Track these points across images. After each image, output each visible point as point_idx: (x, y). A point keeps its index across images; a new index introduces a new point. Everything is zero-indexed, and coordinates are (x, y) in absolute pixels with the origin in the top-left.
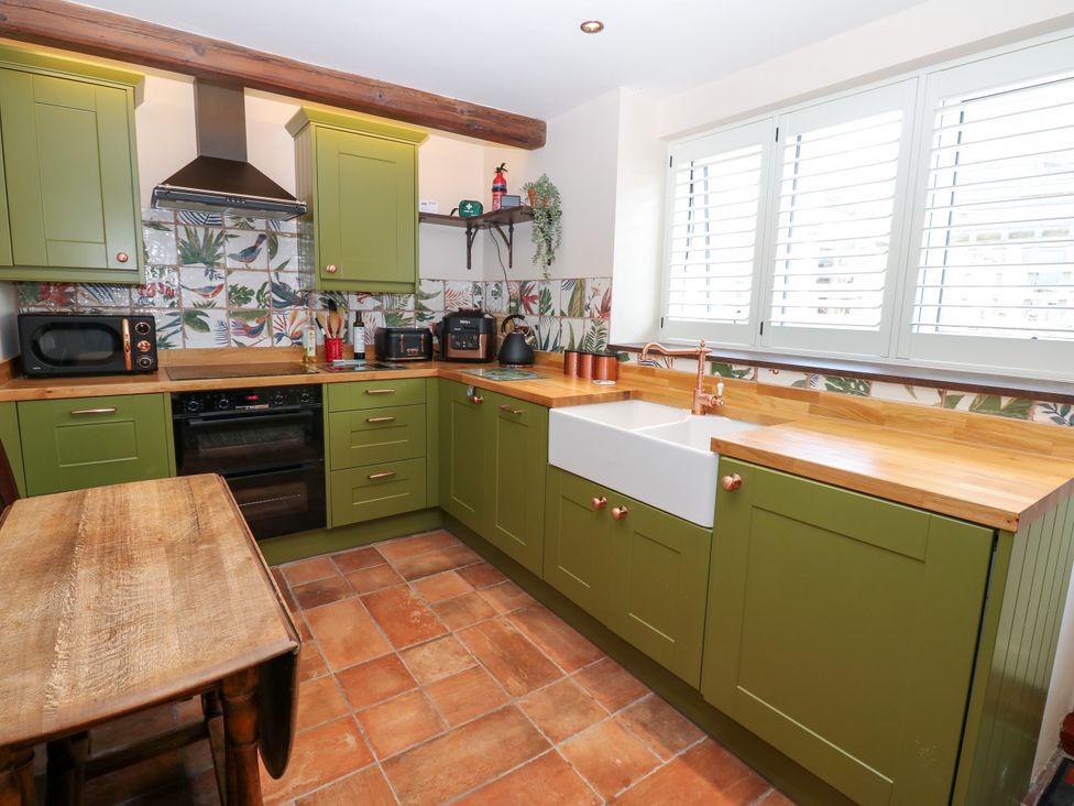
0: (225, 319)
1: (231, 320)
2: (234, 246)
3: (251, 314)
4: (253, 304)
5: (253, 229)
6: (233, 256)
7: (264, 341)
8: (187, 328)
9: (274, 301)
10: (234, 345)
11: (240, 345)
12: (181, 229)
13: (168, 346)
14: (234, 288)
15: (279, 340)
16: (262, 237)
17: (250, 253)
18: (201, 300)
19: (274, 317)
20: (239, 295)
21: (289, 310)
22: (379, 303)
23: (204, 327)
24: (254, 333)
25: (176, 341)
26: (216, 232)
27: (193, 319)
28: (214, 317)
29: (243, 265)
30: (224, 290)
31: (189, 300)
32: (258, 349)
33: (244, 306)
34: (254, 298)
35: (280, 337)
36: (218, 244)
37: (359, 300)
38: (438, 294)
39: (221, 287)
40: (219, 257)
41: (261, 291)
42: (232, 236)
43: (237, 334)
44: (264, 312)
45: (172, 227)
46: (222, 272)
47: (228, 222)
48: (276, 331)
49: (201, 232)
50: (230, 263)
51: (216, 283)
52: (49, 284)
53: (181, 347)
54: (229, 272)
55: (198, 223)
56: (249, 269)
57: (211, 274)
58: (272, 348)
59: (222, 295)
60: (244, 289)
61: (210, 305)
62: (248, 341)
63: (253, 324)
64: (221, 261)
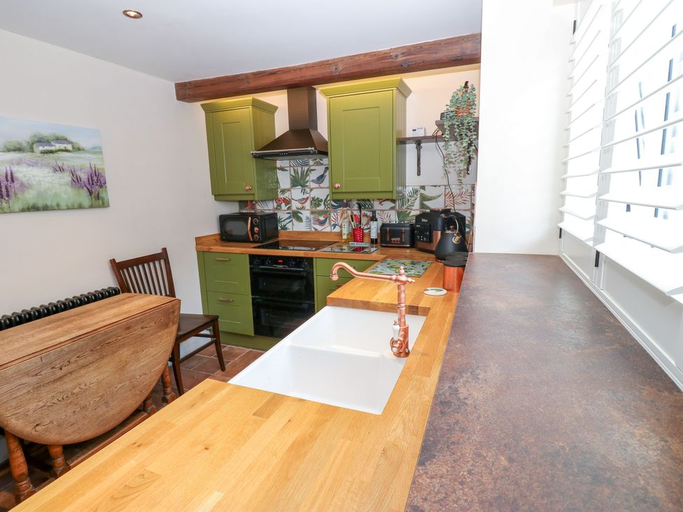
0: (309, 215)
1: (312, 216)
2: (313, 176)
3: (320, 213)
4: (322, 207)
5: (322, 164)
6: (313, 181)
7: (327, 228)
8: (294, 220)
9: (332, 205)
10: (313, 230)
11: (316, 229)
12: (292, 169)
13: (286, 229)
14: (313, 198)
15: (334, 228)
16: (327, 168)
17: (321, 178)
18: (300, 206)
19: (332, 214)
20: (316, 202)
21: (340, 210)
22: (394, 205)
23: (300, 219)
24: (322, 223)
25: (289, 226)
26: (306, 168)
27: (296, 215)
28: (305, 214)
29: (317, 185)
30: (309, 200)
31: (295, 205)
32: (325, 232)
33: (318, 208)
34: (322, 203)
35: (335, 226)
36: (307, 175)
37: (380, 203)
38: (439, 196)
39: (308, 198)
40: (307, 182)
41: (326, 200)
42: (312, 170)
43: (314, 224)
44: (327, 211)
45: (288, 169)
46: (308, 190)
47: (311, 163)
48: (333, 223)
49: (300, 170)
50: (313, 185)
51: (305, 196)
52: (248, 201)
53: (291, 230)
54: (311, 190)
55: (299, 165)
56: (321, 188)
57: (304, 192)
58: (330, 233)
59: (308, 202)
60: (318, 198)
61: (303, 208)
62: (319, 228)
63: (322, 218)
64: (308, 184)
